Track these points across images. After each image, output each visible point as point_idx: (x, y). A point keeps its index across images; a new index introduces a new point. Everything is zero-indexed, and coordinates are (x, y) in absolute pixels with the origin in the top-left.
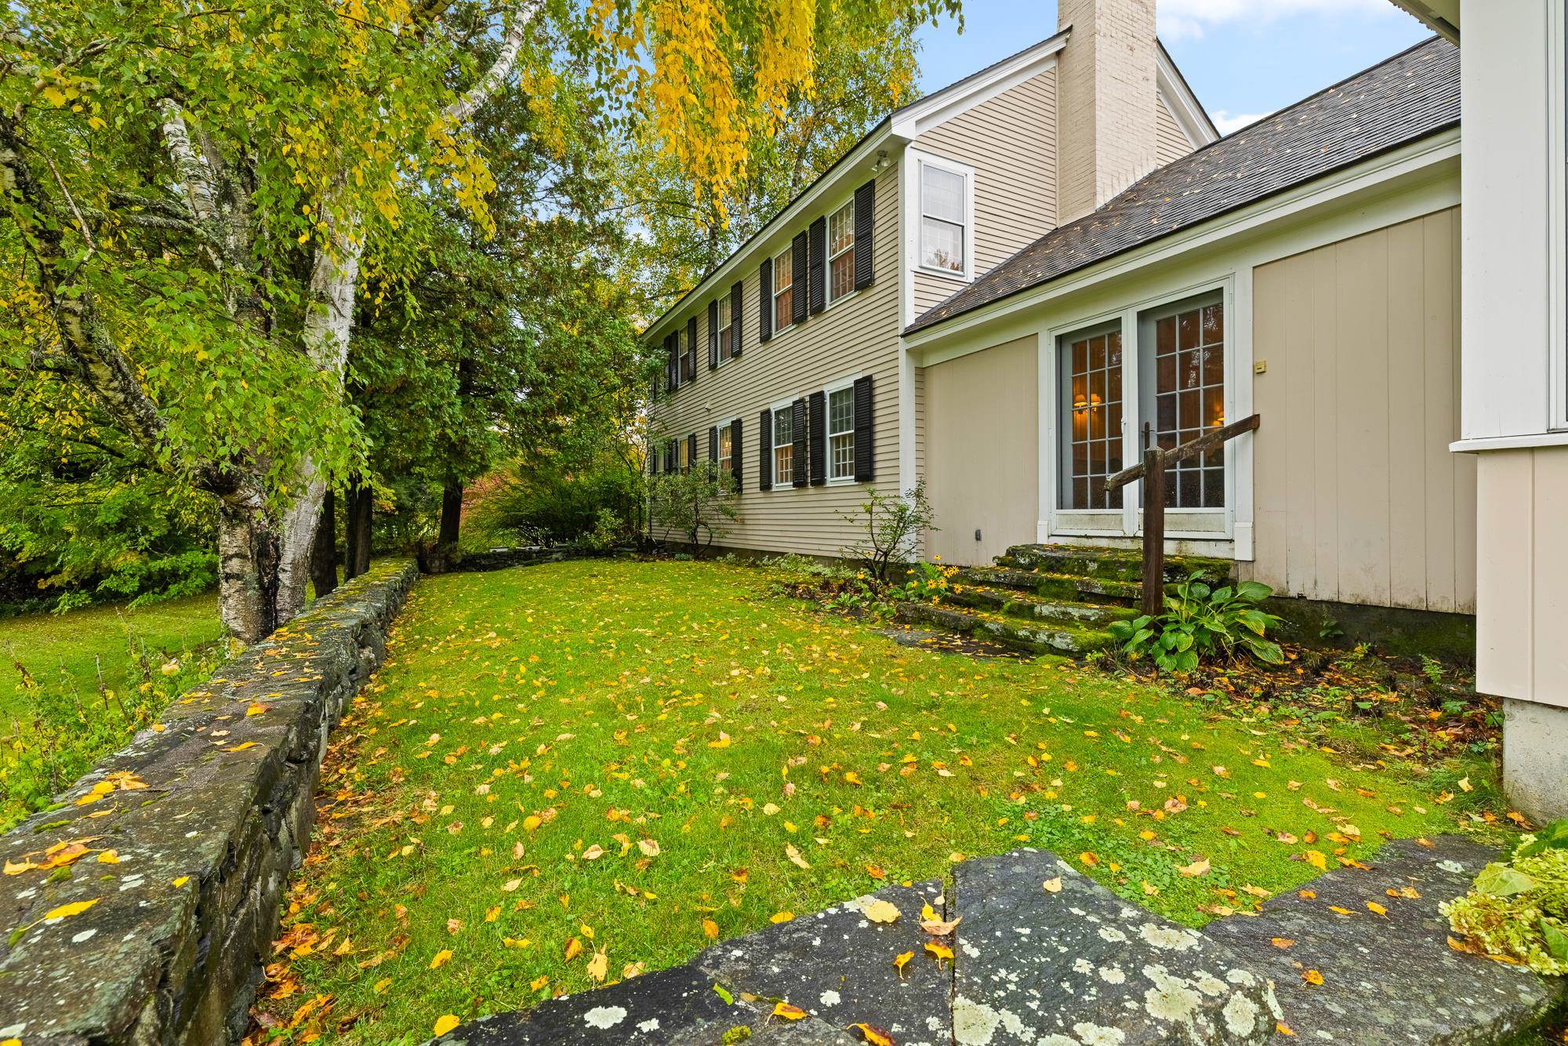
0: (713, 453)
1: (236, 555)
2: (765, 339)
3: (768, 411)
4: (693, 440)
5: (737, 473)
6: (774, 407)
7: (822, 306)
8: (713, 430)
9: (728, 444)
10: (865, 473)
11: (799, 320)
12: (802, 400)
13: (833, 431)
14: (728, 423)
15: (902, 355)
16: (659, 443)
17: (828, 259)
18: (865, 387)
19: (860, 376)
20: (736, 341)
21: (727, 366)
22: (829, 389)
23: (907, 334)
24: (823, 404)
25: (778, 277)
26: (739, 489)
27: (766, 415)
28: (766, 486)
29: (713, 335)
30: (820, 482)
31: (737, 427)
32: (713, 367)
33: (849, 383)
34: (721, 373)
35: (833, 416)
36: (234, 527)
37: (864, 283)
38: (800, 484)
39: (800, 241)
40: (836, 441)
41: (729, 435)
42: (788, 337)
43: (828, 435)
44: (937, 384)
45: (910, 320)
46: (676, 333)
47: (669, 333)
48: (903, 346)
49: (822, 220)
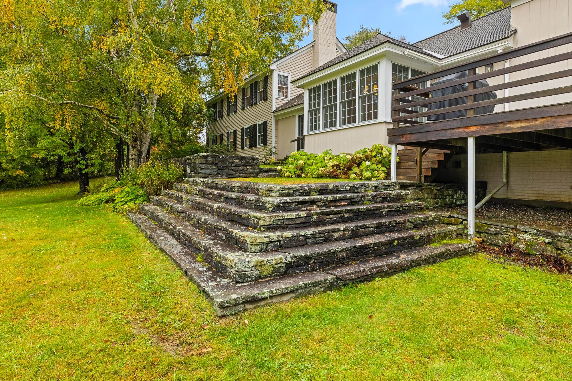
0: (228, 139)
1: (134, 155)
2: (243, 109)
3: (243, 128)
4: (222, 136)
5: (235, 145)
6: (245, 127)
7: (257, 103)
8: (228, 133)
9: (233, 137)
10: (265, 143)
11: (252, 106)
12: (252, 126)
13: (259, 134)
14: (233, 131)
15: (273, 117)
16: (211, 136)
17: (258, 92)
18: (265, 124)
19: (264, 121)
20: (235, 107)
21: (232, 114)
22: (258, 123)
23: (274, 112)
24: (257, 127)
25: (246, 93)
26: (235, 149)
27: (243, 129)
28: (243, 148)
29: (228, 105)
30: (256, 146)
31: (235, 132)
32: (228, 115)
33: (262, 122)
34: (231, 117)
35: (259, 130)
36: (134, 149)
37: (265, 99)
38: (251, 147)
39: (252, 85)
40: (259, 136)
41: (233, 134)
42: (248, 109)
43: (258, 135)
44: (280, 124)
45: (274, 109)
46: (217, 103)
47: (214, 103)
48: (273, 115)
49: (257, 82)
